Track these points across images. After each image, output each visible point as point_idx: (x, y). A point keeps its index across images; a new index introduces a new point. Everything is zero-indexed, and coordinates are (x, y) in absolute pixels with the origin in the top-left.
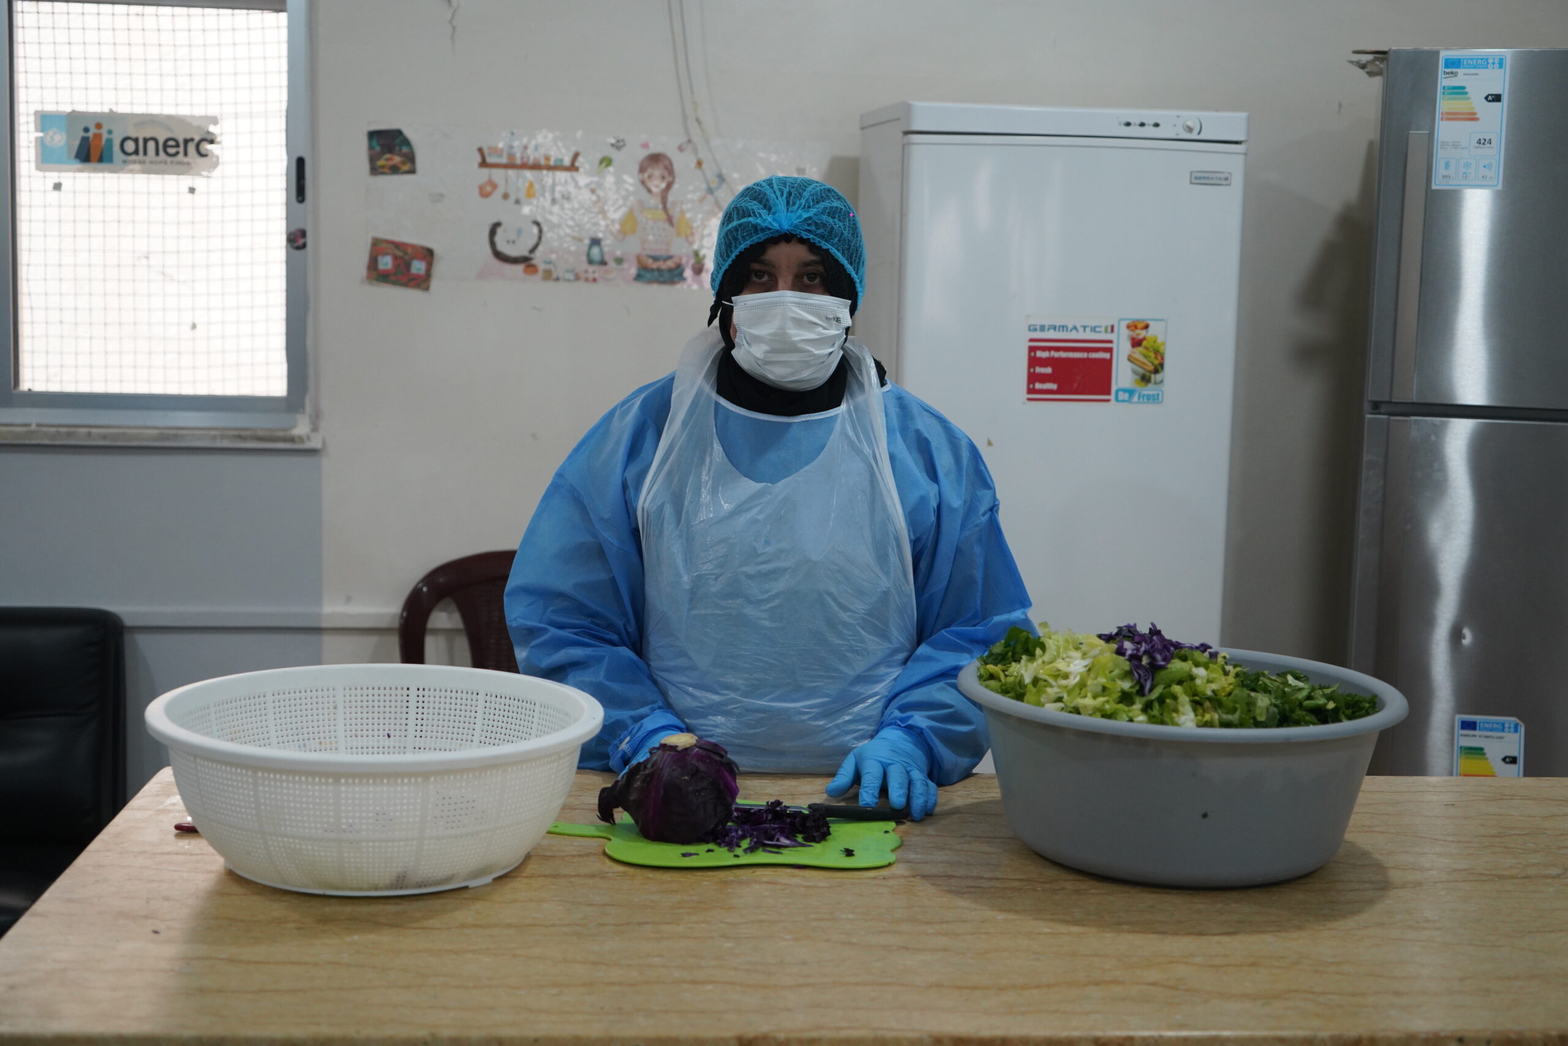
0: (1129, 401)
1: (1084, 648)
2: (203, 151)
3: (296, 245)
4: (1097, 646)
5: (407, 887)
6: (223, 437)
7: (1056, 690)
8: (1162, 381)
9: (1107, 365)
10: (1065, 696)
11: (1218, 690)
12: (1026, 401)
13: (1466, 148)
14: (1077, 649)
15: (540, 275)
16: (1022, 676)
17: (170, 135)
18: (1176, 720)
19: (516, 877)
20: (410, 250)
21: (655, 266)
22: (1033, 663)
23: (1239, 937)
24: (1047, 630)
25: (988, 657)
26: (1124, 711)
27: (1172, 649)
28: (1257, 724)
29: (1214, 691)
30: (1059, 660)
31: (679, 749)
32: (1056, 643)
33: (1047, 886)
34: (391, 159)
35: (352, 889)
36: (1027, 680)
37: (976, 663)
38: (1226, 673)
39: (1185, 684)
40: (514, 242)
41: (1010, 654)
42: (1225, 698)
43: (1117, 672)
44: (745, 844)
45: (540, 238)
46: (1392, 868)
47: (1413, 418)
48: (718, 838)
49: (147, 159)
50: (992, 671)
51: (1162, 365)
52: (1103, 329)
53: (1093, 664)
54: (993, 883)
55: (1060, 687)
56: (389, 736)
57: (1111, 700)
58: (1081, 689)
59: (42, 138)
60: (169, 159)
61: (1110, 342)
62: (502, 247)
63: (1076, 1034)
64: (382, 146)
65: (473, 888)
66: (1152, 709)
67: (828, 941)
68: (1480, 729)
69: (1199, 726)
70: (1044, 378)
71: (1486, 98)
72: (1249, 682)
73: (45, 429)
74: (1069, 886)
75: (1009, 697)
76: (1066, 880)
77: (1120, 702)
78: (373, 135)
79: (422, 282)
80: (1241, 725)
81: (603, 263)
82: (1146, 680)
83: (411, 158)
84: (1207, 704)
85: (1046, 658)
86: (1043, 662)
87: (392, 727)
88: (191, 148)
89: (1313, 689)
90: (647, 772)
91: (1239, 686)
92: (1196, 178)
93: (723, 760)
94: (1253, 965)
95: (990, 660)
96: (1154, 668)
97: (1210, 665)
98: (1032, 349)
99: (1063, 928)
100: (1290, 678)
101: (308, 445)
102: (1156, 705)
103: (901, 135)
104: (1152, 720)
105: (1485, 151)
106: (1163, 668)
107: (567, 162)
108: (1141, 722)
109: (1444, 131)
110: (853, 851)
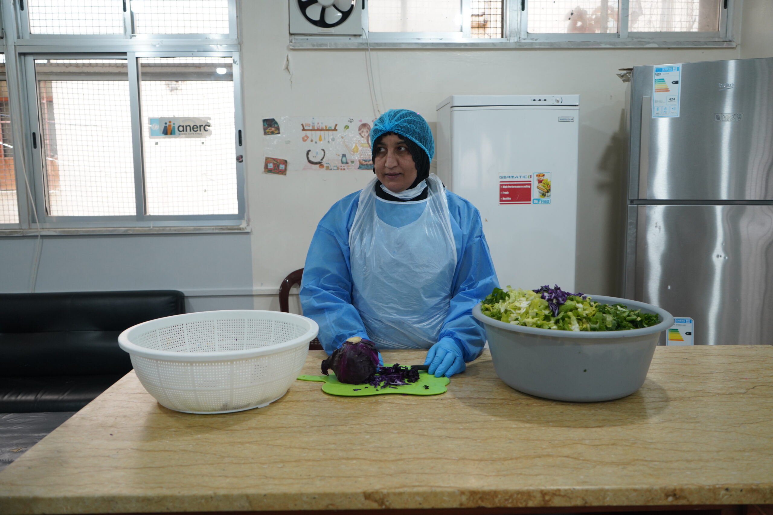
0: (538, 203)
1: (527, 296)
2: (206, 129)
3: (239, 161)
4: (533, 295)
5: (229, 410)
6: (216, 229)
7: (515, 315)
8: (550, 196)
9: (530, 190)
10: (519, 317)
11: (588, 314)
12: (499, 204)
13: (665, 102)
14: (524, 296)
15: (325, 168)
16: (500, 309)
17: (195, 124)
18: (570, 327)
19: (280, 402)
20: (279, 161)
21: (365, 163)
22: (504, 303)
23: (605, 428)
24: (510, 289)
25: (485, 301)
26: (546, 324)
27: (566, 295)
28: (608, 329)
29: (586, 314)
30: (516, 302)
31: (354, 343)
32: (514, 294)
33: (514, 402)
34: (271, 129)
35: (204, 411)
36: (502, 311)
37: (480, 304)
38: (591, 306)
39: (573, 311)
40: (315, 157)
41: (495, 299)
42: (592, 317)
43: (542, 306)
44: (382, 384)
45: (324, 155)
46: (668, 390)
47: (647, 205)
48: (370, 382)
49: (187, 133)
50: (487, 307)
51: (550, 190)
52: (527, 177)
53: (531, 303)
54: (490, 401)
55: (517, 313)
56: (236, 340)
57: (540, 319)
58: (526, 315)
59: (151, 127)
60: (195, 133)
61: (530, 181)
62: (311, 159)
63: (531, 488)
64: (268, 125)
65: (260, 408)
66: (559, 323)
67: (413, 434)
68: (676, 322)
69: (581, 330)
70: (506, 196)
71: (672, 83)
72: (601, 309)
73: (155, 228)
74: (524, 402)
75: (494, 319)
76: (522, 399)
77: (544, 320)
78: (264, 121)
79: (283, 172)
80: (600, 329)
81: (347, 163)
82: (555, 310)
83: (278, 129)
84: (584, 320)
85: (511, 301)
86: (509, 303)
87: (238, 336)
88: (202, 128)
89: (630, 312)
90: (340, 353)
91: (598, 311)
92: (561, 119)
93: (372, 348)
94: (613, 444)
95: (486, 302)
96: (559, 304)
97: (584, 302)
98: (501, 185)
99: (522, 425)
100: (618, 307)
101: (246, 231)
102: (561, 321)
103: (450, 108)
104: (560, 328)
105: (672, 103)
106: (562, 304)
107: (333, 128)
108: (554, 329)
109: (656, 96)
110: (428, 387)
